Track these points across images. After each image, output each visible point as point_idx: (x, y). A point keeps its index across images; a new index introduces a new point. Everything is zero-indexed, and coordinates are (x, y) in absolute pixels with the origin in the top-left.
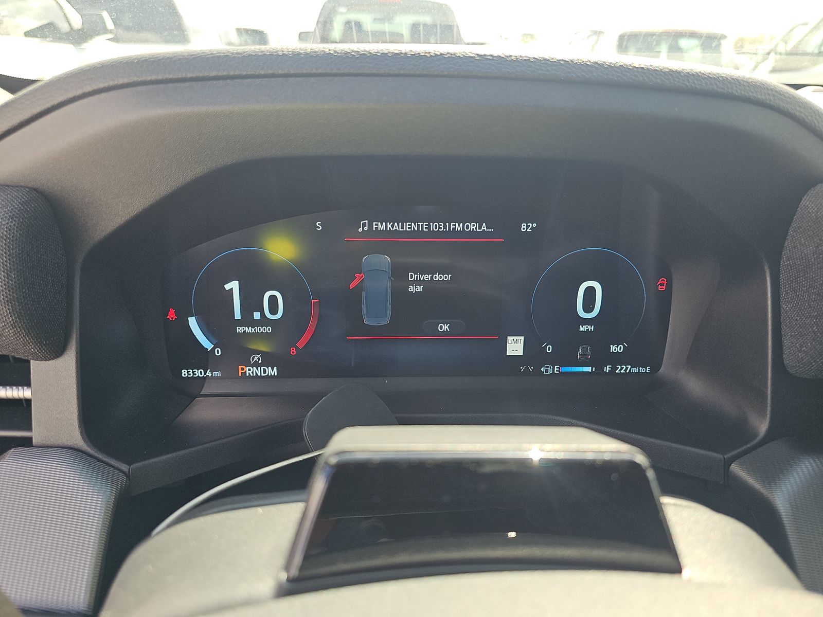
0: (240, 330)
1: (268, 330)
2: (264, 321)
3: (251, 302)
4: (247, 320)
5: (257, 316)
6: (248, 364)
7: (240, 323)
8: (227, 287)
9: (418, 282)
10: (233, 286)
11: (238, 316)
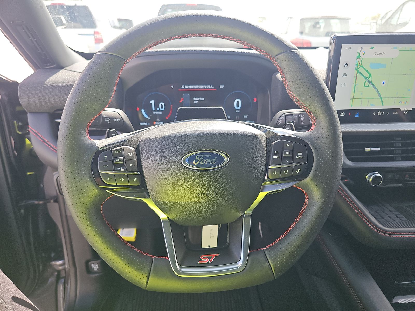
0: (154, 113)
1: (161, 113)
2: (160, 111)
3: (157, 105)
4: (156, 110)
5: (158, 109)
6: (156, 121)
7: (154, 111)
8: (151, 102)
9: (196, 100)
10: (152, 102)
11: (154, 109)
